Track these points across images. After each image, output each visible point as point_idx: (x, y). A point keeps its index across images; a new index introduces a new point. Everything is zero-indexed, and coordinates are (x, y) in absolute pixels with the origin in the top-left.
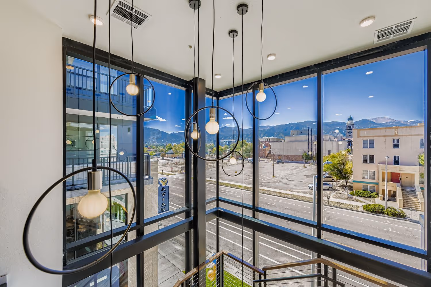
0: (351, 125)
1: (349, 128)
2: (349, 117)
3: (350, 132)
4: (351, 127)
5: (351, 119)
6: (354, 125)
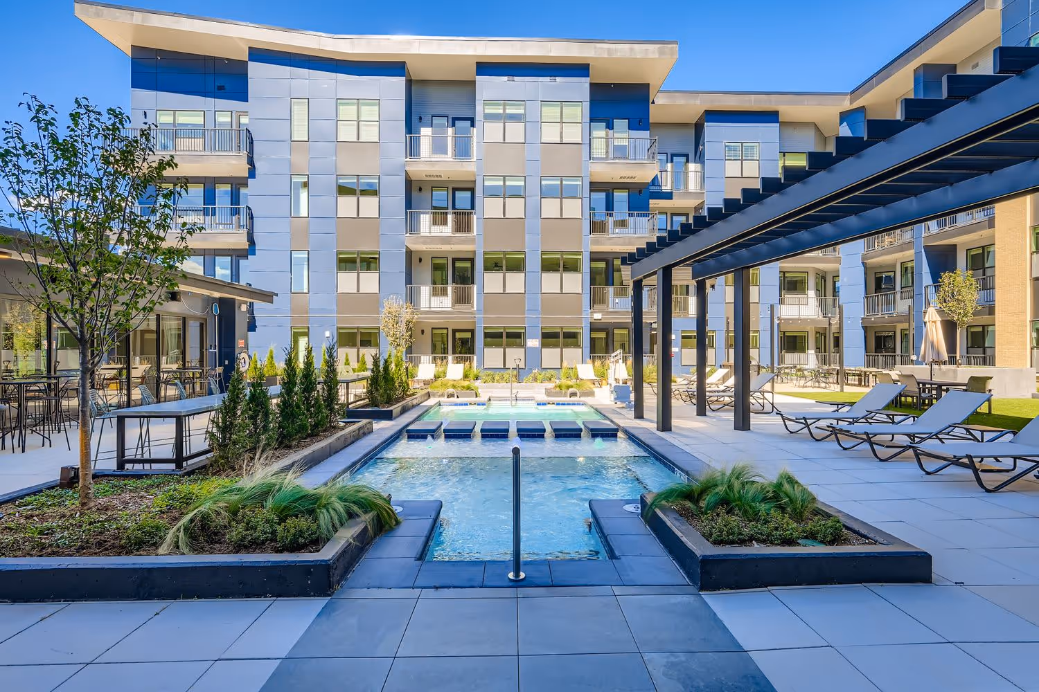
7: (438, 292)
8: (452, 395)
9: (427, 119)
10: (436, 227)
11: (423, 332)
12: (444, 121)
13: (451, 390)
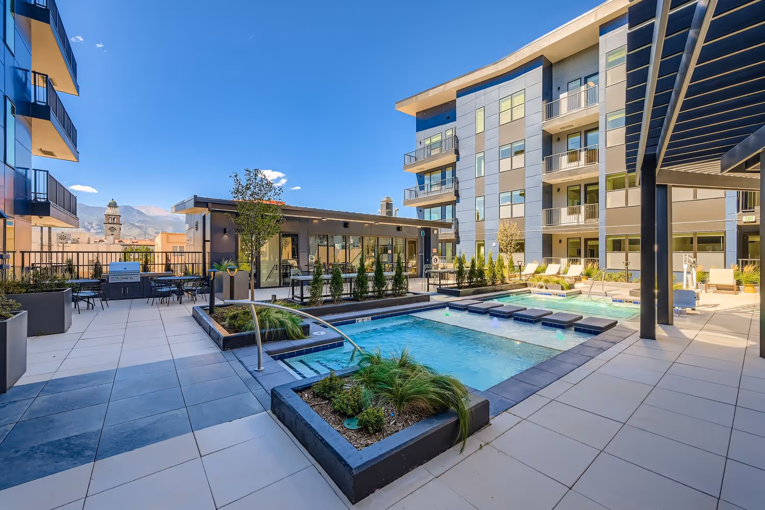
0: (114, 217)
1: (110, 221)
2: (111, 201)
3: (112, 227)
4: (114, 220)
5: (113, 205)
6: (120, 216)
7: (572, 212)
8: (541, 287)
9: (564, 87)
10: (571, 163)
11: (560, 241)
12: (578, 82)
13: (542, 283)
